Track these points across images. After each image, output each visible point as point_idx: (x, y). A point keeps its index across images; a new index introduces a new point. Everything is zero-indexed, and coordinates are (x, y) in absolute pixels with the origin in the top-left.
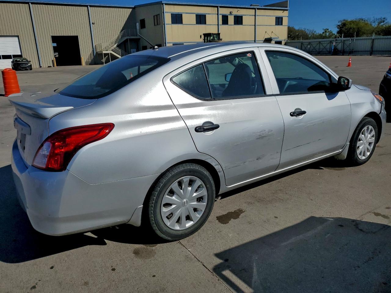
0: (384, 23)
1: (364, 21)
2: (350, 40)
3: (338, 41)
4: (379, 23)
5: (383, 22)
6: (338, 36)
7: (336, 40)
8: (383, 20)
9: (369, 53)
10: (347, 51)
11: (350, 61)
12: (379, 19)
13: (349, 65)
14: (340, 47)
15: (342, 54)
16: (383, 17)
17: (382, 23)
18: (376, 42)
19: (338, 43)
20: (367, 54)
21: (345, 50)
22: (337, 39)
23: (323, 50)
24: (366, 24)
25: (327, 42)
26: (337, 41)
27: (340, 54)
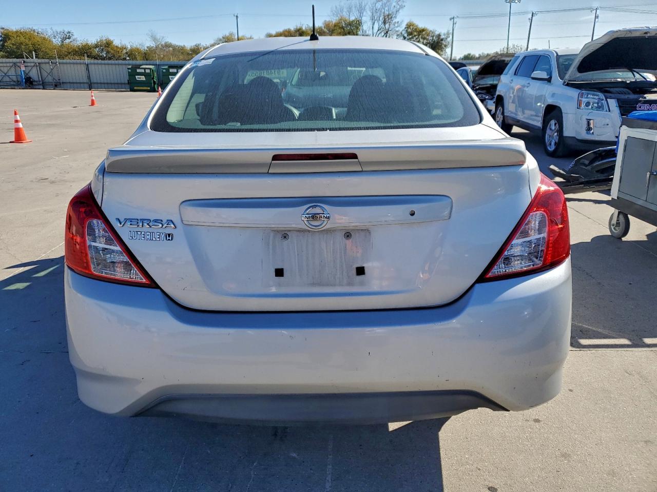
0: (71, 40)
1: (38, 33)
2: (49, 63)
3: (29, 64)
4: (64, 39)
5: (69, 38)
6: (26, 56)
7: (24, 62)
8: (68, 35)
9: (86, 85)
10: (49, 82)
11: (92, 96)
12: (60, 32)
13: (93, 103)
14: (34, 74)
15: (41, 87)
16: (66, 30)
17: (67, 39)
18: (92, 68)
19: (30, 68)
20: (84, 89)
21: (46, 81)
22: (25, 59)
23: (4, 80)
24: (44, 39)
25: (8, 65)
26: (26, 64)
27: (37, 87)
